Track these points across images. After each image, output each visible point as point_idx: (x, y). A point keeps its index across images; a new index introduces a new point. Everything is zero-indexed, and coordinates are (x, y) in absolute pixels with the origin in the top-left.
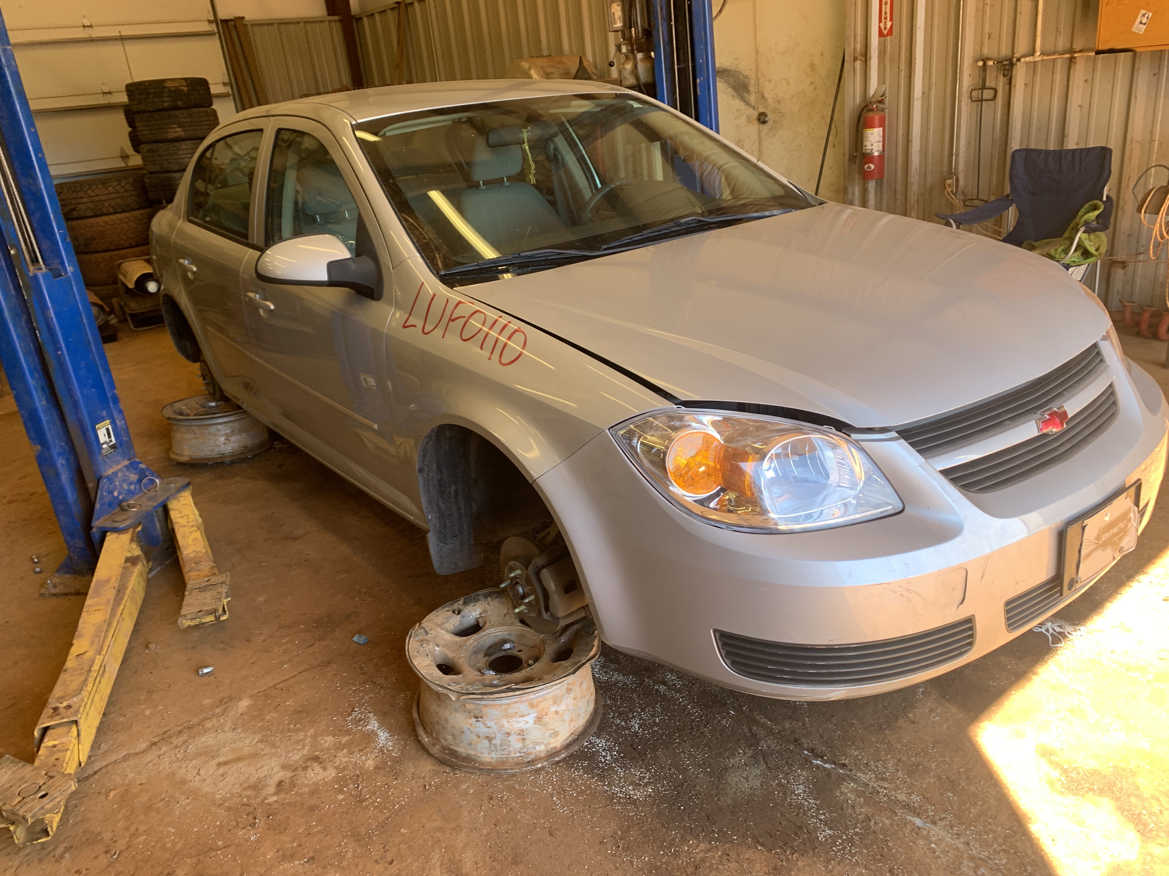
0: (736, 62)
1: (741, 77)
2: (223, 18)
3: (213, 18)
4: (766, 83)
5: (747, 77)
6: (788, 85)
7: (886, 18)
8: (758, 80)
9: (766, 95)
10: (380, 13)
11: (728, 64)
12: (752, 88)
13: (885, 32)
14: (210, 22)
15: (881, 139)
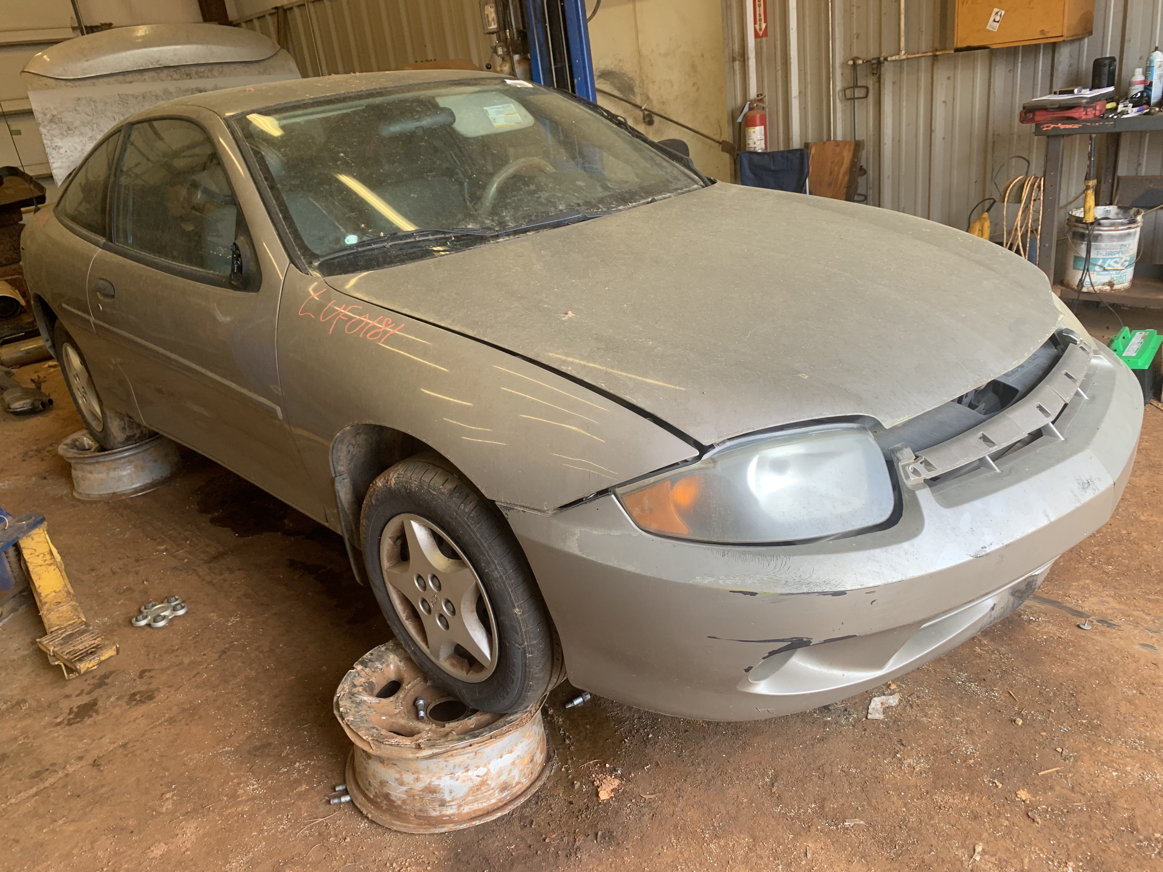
0: (620, 64)
1: (626, 79)
2: (88, 25)
3: (76, 25)
4: (651, 85)
5: (631, 79)
6: (672, 86)
7: (760, 20)
8: (642, 81)
9: (651, 97)
10: (259, 18)
11: (613, 66)
12: (637, 90)
13: (761, 33)
14: (74, 29)
15: (763, 137)
